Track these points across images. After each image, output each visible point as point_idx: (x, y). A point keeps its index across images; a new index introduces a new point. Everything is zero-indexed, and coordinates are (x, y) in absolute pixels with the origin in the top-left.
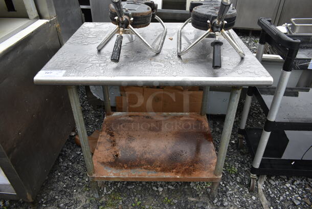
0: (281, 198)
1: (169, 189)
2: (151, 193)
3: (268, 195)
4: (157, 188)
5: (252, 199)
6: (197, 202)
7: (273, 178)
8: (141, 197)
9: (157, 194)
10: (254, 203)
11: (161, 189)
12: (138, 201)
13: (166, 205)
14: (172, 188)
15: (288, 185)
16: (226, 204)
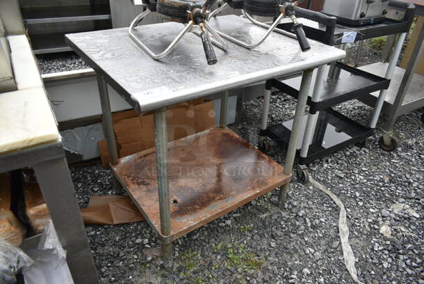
0: (330, 178)
1: (235, 218)
2: (222, 230)
3: (319, 180)
4: (224, 222)
5: (310, 190)
6: (271, 216)
7: (311, 165)
8: (216, 240)
9: (228, 228)
10: (314, 192)
11: (229, 222)
12: (216, 245)
13: (246, 233)
14: (239, 215)
15: (326, 165)
16: (295, 204)
